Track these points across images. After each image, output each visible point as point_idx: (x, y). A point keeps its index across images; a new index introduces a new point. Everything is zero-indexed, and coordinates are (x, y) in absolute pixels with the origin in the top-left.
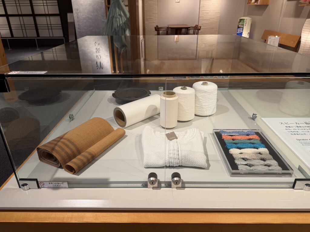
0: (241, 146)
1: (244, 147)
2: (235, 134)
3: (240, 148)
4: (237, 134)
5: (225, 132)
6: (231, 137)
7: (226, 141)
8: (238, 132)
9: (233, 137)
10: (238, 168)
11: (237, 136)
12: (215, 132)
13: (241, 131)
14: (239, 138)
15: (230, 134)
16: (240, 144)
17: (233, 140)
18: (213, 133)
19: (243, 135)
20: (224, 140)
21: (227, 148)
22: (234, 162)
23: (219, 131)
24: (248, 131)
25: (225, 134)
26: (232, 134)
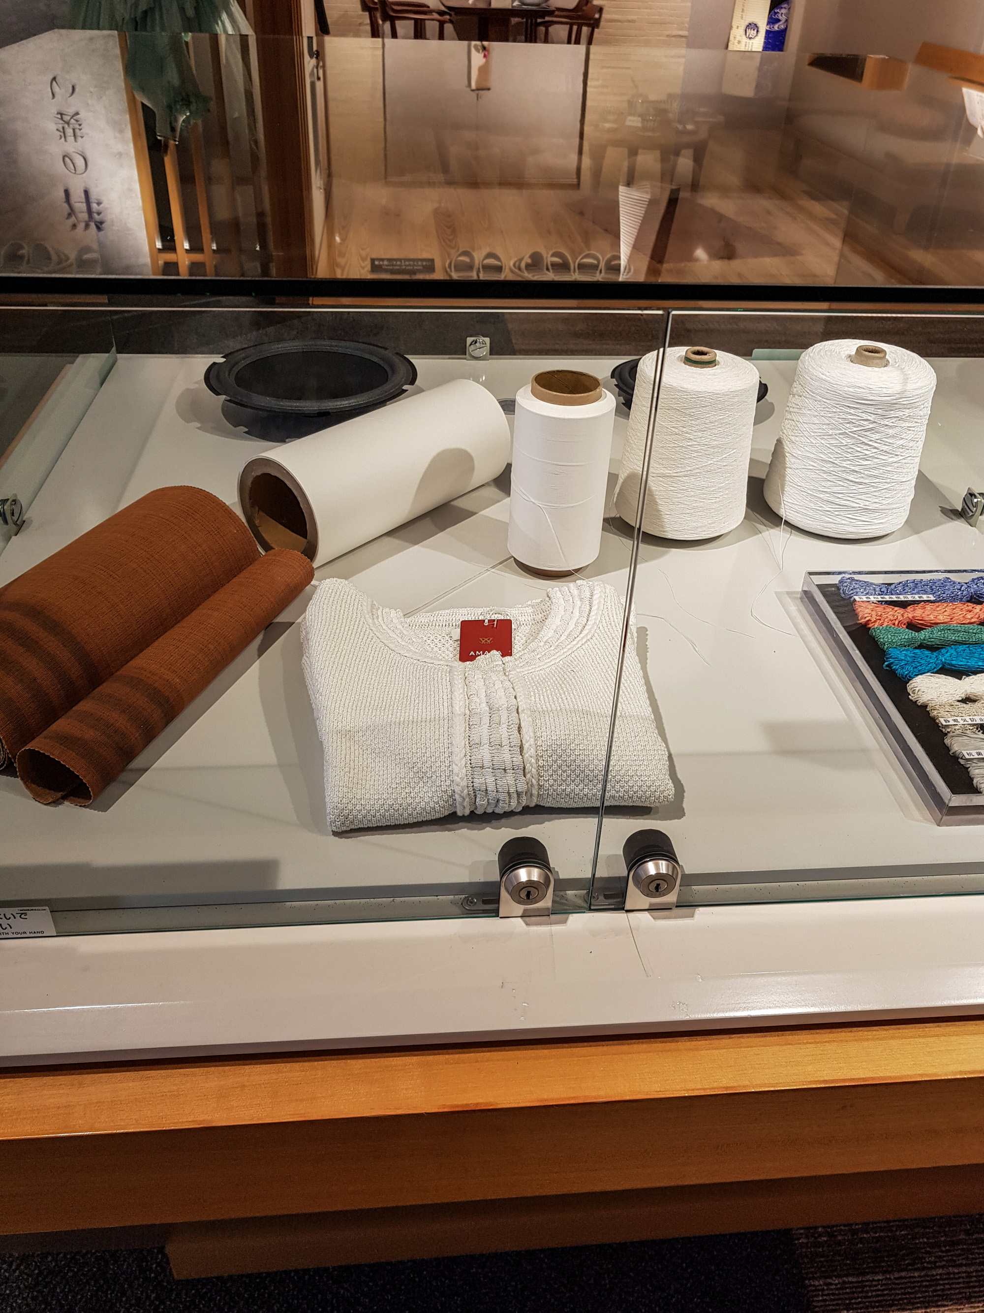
0: (960, 662)
1: (973, 663)
2: (917, 598)
3: (958, 673)
4: (925, 597)
5: (868, 584)
6: (899, 611)
7: (884, 638)
8: (930, 586)
9: (910, 613)
10: (972, 779)
11: (929, 607)
12: (821, 587)
13: (942, 576)
14: (941, 618)
15: (894, 598)
16: (952, 651)
17: (913, 626)
18: (807, 595)
19: (953, 599)
20: (872, 632)
21: (893, 672)
22: (948, 749)
23: (835, 580)
24: (973, 580)
25: (872, 598)
26: (902, 598)
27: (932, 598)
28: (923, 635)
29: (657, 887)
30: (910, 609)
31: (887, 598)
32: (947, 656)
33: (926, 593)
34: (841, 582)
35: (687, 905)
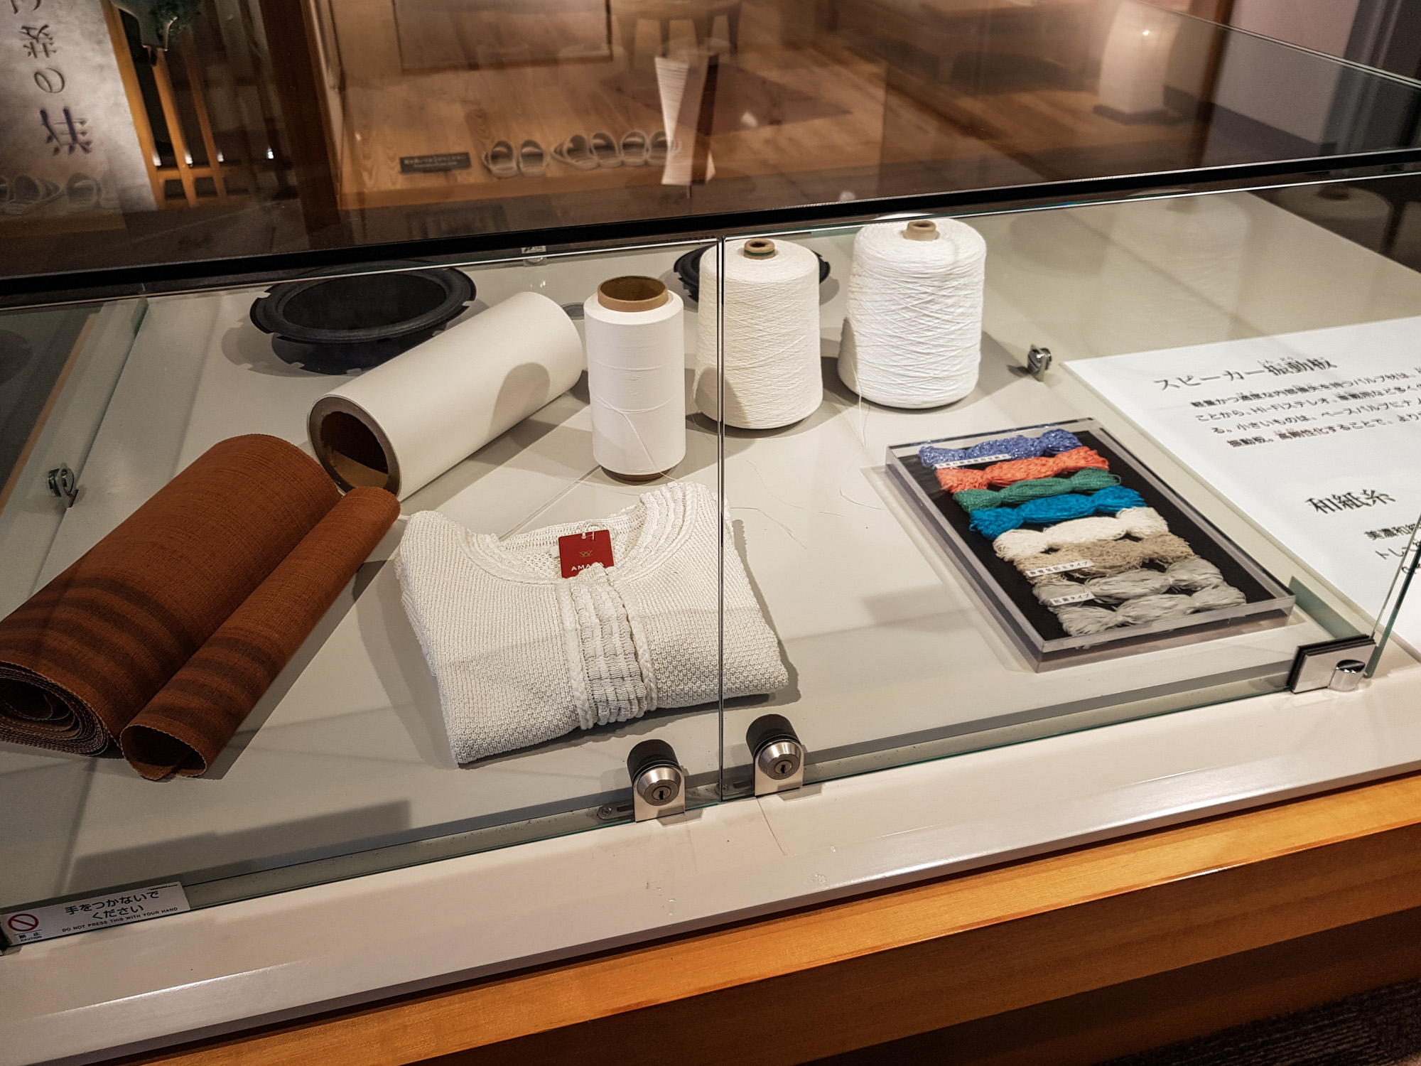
0: (1041, 515)
1: (1052, 514)
2: (993, 458)
3: (1039, 526)
4: (1001, 457)
5: (947, 451)
6: (978, 473)
7: (968, 501)
8: (1005, 446)
9: (989, 474)
10: (1061, 625)
11: (1006, 465)
12: (901, 459)
13: (1014, 435)
14: (1019, 475)
15: (972, 461)
16: (1031, 506)
17: (993, 486)
18: (891, 468)
19: (1028, 455)
20: (956, 497)
21: (979, 533)
22: (1036, 599)
23: (915, 451)
24: (1044, 435)
25: (952, 464)
26: (980, 460)
27: (1007, 457)
28: (1003, 494)
29: (783, 769)
30: (988, 470)
31: (966, 462)
32: (1027, 511)
33: (1001, 452)
34: (922, 451)
35: (813, 782)
